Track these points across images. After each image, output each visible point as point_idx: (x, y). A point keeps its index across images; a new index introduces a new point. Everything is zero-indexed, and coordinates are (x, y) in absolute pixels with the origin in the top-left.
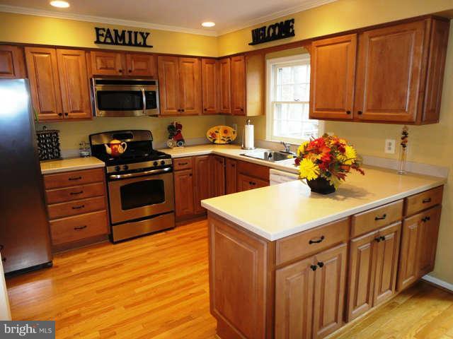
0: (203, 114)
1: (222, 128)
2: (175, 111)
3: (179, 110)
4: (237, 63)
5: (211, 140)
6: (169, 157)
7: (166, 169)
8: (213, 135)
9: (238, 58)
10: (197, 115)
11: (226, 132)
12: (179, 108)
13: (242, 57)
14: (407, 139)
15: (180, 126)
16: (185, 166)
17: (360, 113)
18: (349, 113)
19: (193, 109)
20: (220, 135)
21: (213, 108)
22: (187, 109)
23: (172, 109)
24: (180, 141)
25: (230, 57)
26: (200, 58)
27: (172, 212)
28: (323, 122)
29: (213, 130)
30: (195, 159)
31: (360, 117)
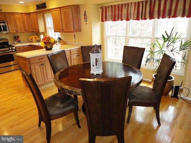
0: (26, 32)
1: (34, 37)
2: (15, 31)
3: (16, 31)
4: (34, 15)
5: (31, 41)
6: (14, 46)
7: (14, 50)
8: (32, 39)
9: (34, 13)
10: (24, 32)
11: (36, 38)
12: (16, 30)
13: (35, 13)
14: (75, 36)
15: (18, 37)
16: (21, 49)
17: (63, 30)
18: (61, 30)
19: (21, 30)
20: (34, 39)
21: (29, 30)
22: (19, 30)
23: (14, 31)
24: (19, 42)
25: (32, 13)
26: (22, 13)
27: (18, 64)
28: (60, 33)
29: (31, 37)
30: (24, 47)
31: (64, 31)
